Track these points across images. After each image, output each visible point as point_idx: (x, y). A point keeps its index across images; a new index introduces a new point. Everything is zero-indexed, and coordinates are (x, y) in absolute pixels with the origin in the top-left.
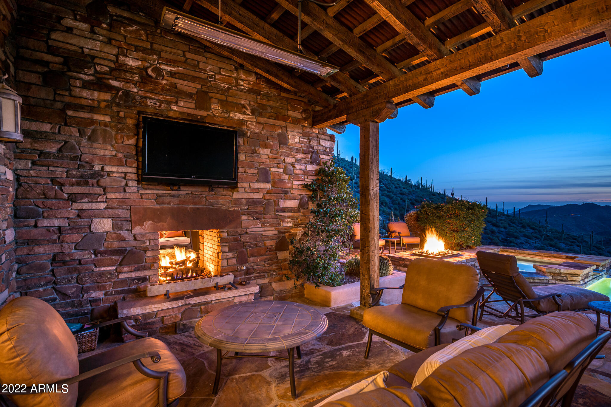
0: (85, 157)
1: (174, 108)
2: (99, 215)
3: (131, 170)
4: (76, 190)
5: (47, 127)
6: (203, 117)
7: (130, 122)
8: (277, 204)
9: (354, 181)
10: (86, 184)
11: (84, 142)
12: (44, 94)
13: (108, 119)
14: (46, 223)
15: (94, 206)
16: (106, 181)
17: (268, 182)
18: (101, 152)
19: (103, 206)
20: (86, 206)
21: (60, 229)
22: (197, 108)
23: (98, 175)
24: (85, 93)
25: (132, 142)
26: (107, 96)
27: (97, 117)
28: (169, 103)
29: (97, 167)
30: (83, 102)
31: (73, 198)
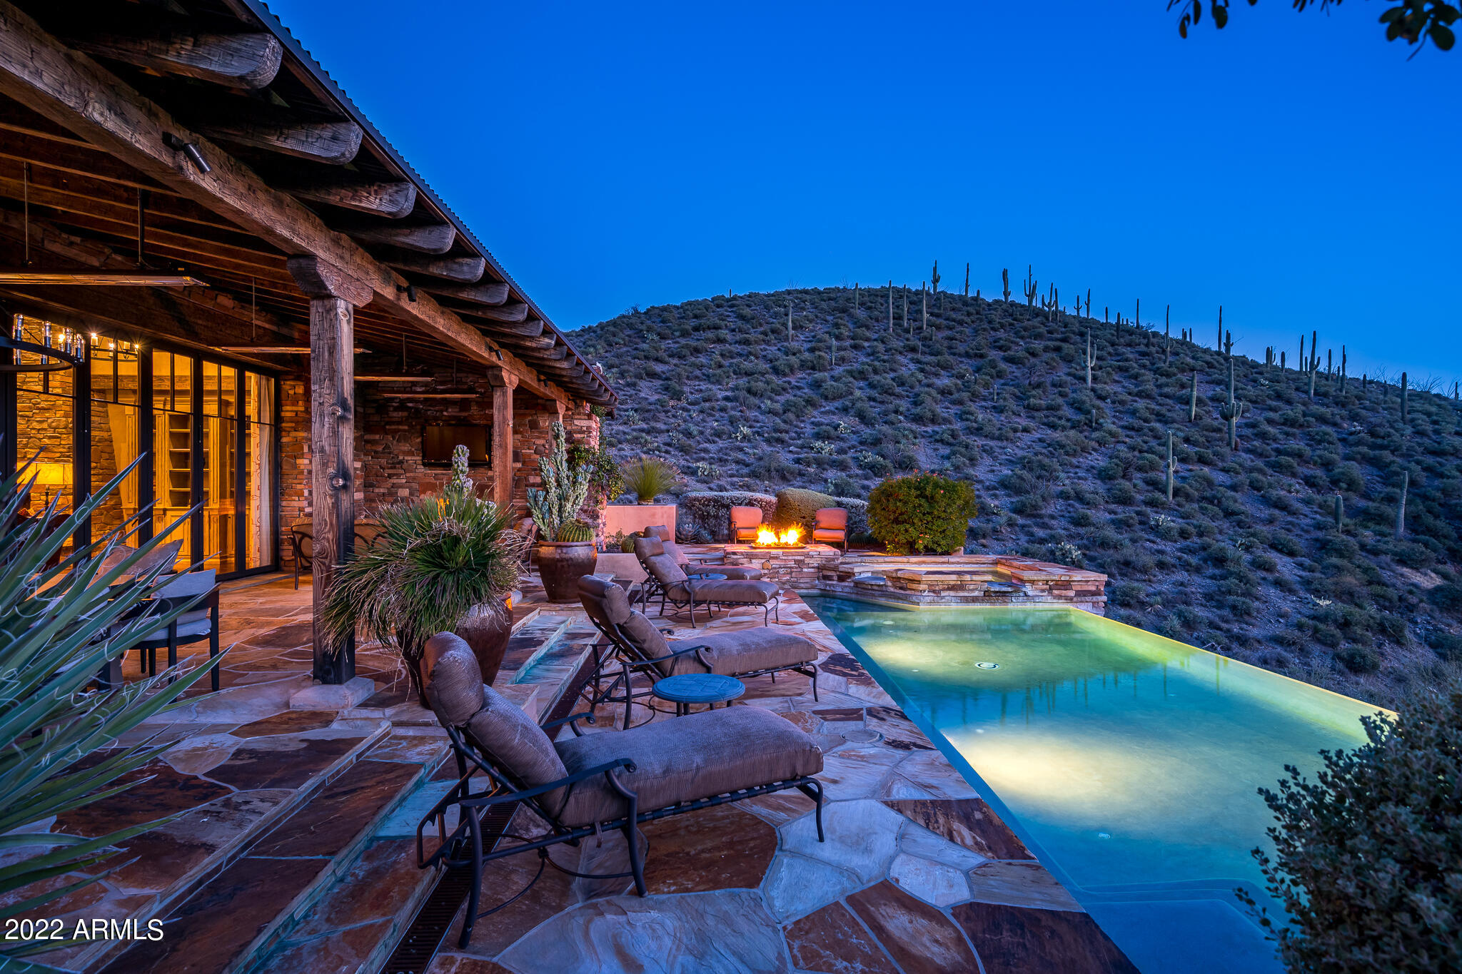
0: (395, 452)
1: (445, 413)
2: (401, 486)
3: (419, 458)
4: (391, 471)
5: (377, 437)
6: (465, 417)
7: (418, 427)
8: (526, 479)
9: (1234, 420)
10: (395, 468)
11: (395, 442)
12: (376, 418)
13: (406, 428)
14: (377, 490)
15: (399, 481)
16: (405, 465)
17: (518, 461)
18: (403, 448)
19: (404, 481)
20: (395, 481)
21: (384, 494)
22: (461, 410)
23: (401, 462)
24: (395, 414)
25: (419, 440)
26: (405, 414)
27: (401, 427)
28: (442, 411)
29: (401, 458)
30: (394, 420)
31: (390, 476)
